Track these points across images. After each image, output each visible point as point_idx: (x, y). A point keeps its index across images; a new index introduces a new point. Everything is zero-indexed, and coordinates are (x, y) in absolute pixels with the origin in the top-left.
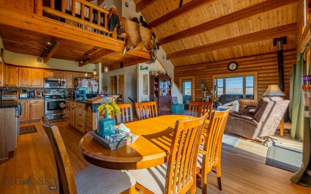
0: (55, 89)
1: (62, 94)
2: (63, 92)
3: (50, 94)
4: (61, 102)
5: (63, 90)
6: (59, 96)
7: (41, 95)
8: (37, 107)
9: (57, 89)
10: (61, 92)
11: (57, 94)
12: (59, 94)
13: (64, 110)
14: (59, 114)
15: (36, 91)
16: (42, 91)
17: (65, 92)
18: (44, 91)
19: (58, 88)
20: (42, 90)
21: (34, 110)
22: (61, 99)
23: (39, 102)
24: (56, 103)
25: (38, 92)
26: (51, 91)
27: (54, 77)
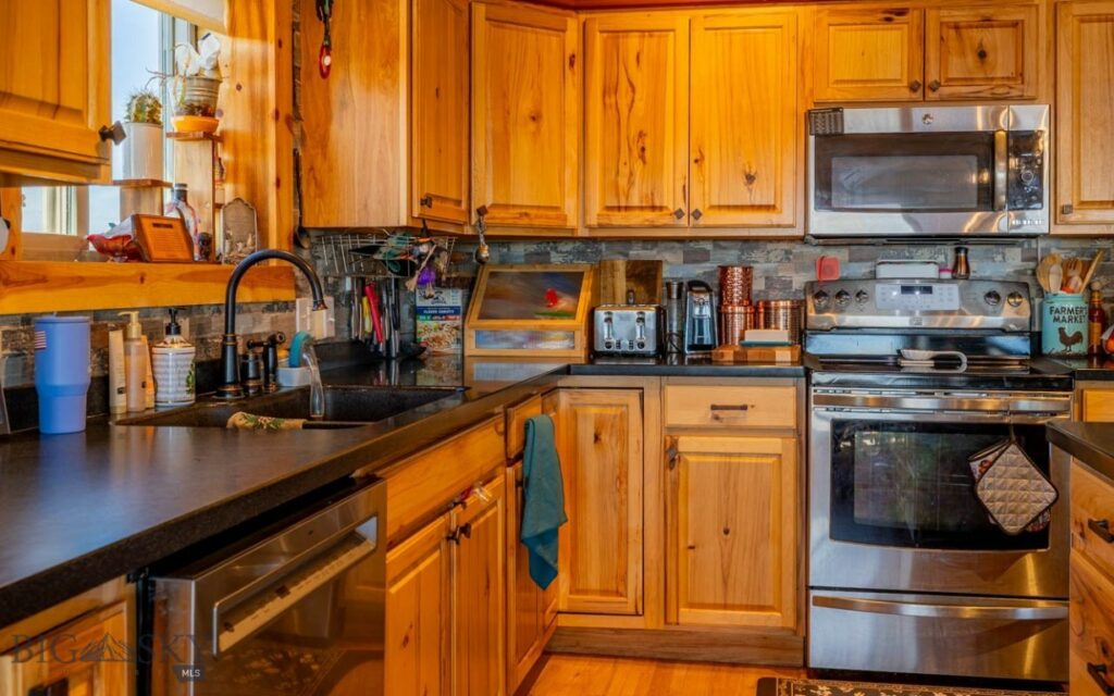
0: (925, 252)
1: (1008, 314)
2: (1024, 286)
3: (878, 312)
4: (991, 434)
5: (1012, 262)
6: (974, 343)
7: (780, 333)
8: (729, 472)
9: (946, 254)
10: (993, 295)
11: (951, 322)
12: (975, 321)
13: (1029, 562)
14: (969, 611)
15: (738, 272)
16: (799, 280)
17: (1041, 292)
18: (812, 276)
19: (959, 241)
20: (800, 269)
21: (700, 516)
22: (991, 402)
23: (751, 419)
24: (938, 442)
25: (758, 285)
26: (884, 271)
27: (913, 88)
